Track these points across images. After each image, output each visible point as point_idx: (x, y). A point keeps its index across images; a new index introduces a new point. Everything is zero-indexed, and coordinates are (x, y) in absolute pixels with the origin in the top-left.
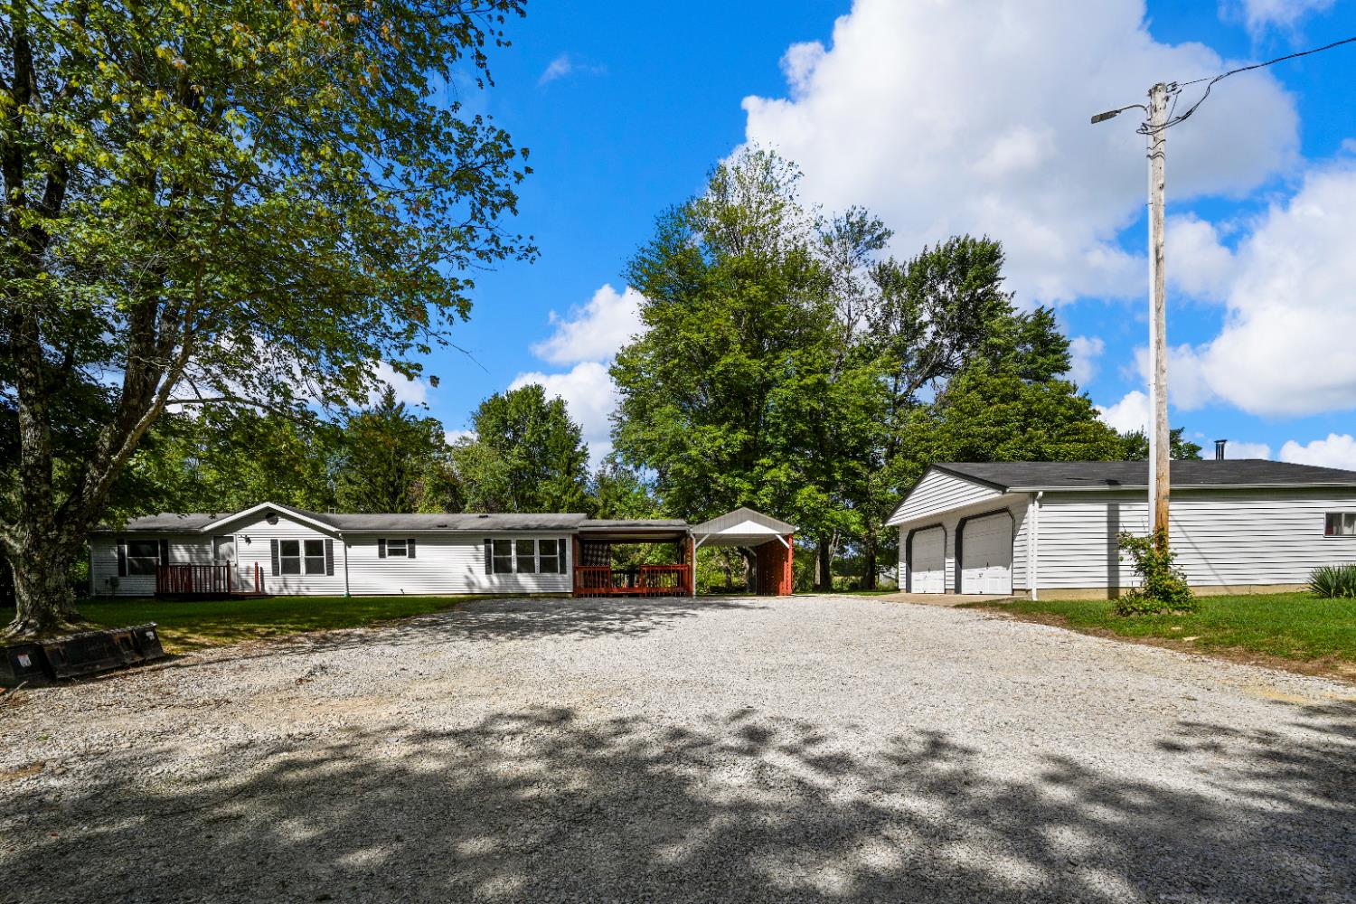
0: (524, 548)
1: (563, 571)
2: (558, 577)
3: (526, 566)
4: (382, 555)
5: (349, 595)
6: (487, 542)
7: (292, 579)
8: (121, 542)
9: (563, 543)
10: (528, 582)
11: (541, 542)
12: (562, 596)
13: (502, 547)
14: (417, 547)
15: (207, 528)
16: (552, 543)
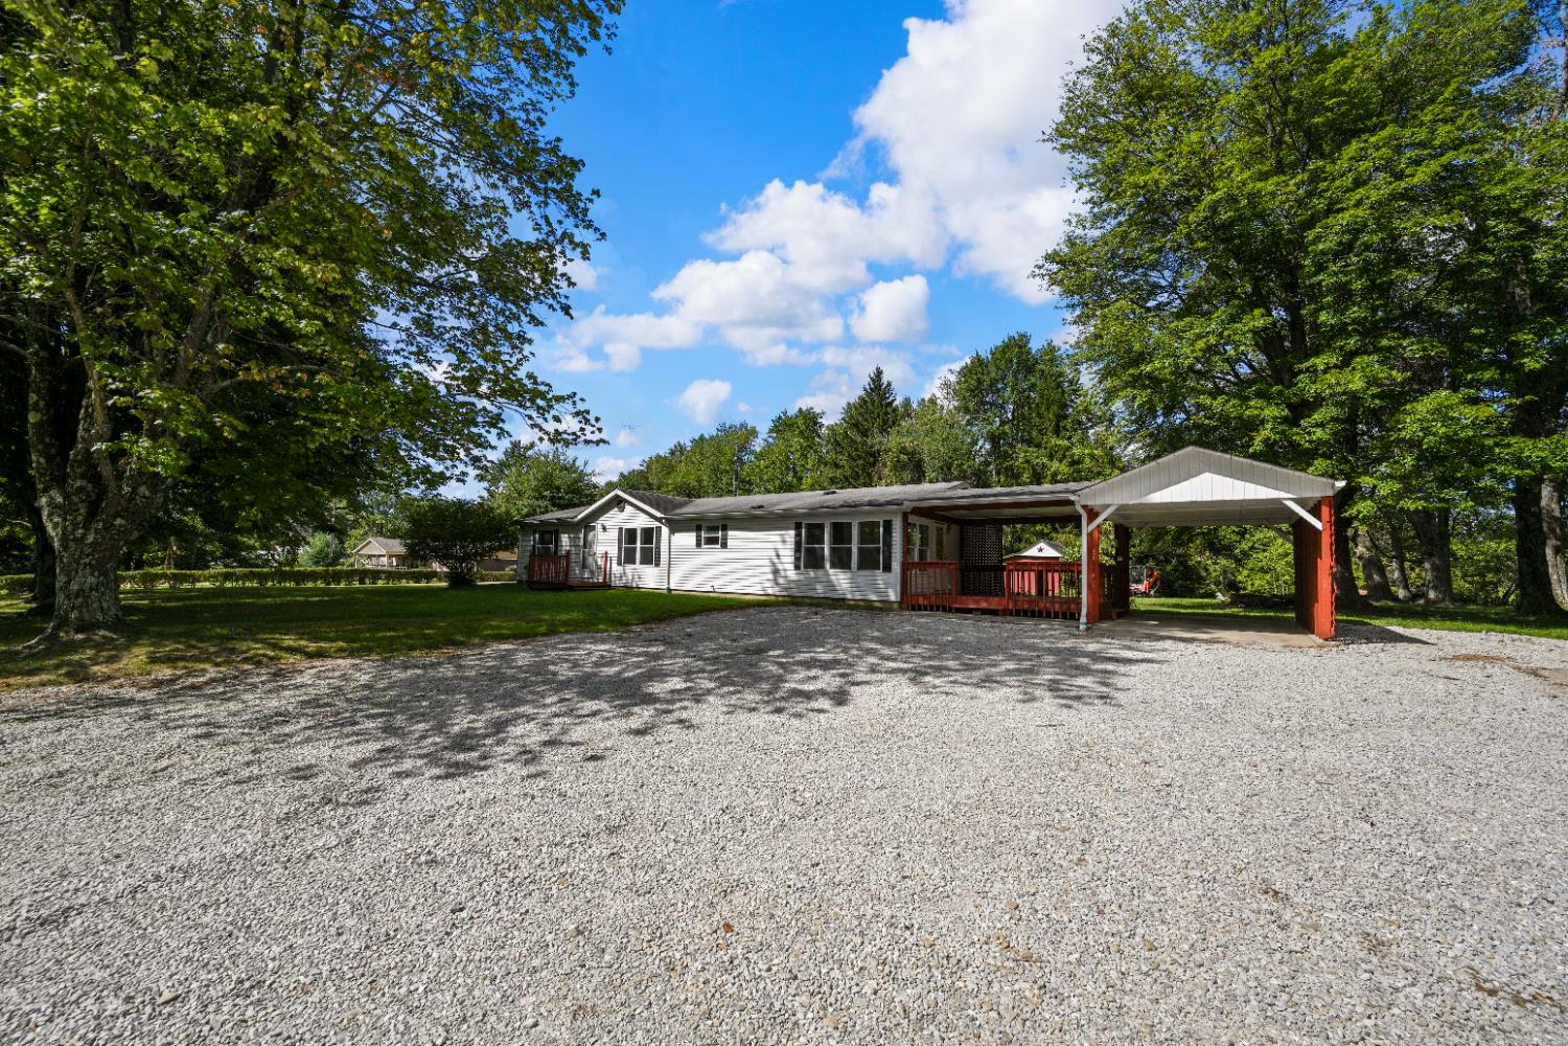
0: (841, 533)
1: (887, 568)
2: (880, 577)
3: (841, 561)
4: (698, 545)
5: (669, 590)
6: (798, 527)
7: (629, 568)
8: (535, 532)
9: (888, 525)
10: (841, 581)
11: (860, 524)
12: (885, 607)
13: (815, 534)
14: (730, 533)
15: (579, 517)
16: (875, 525)
